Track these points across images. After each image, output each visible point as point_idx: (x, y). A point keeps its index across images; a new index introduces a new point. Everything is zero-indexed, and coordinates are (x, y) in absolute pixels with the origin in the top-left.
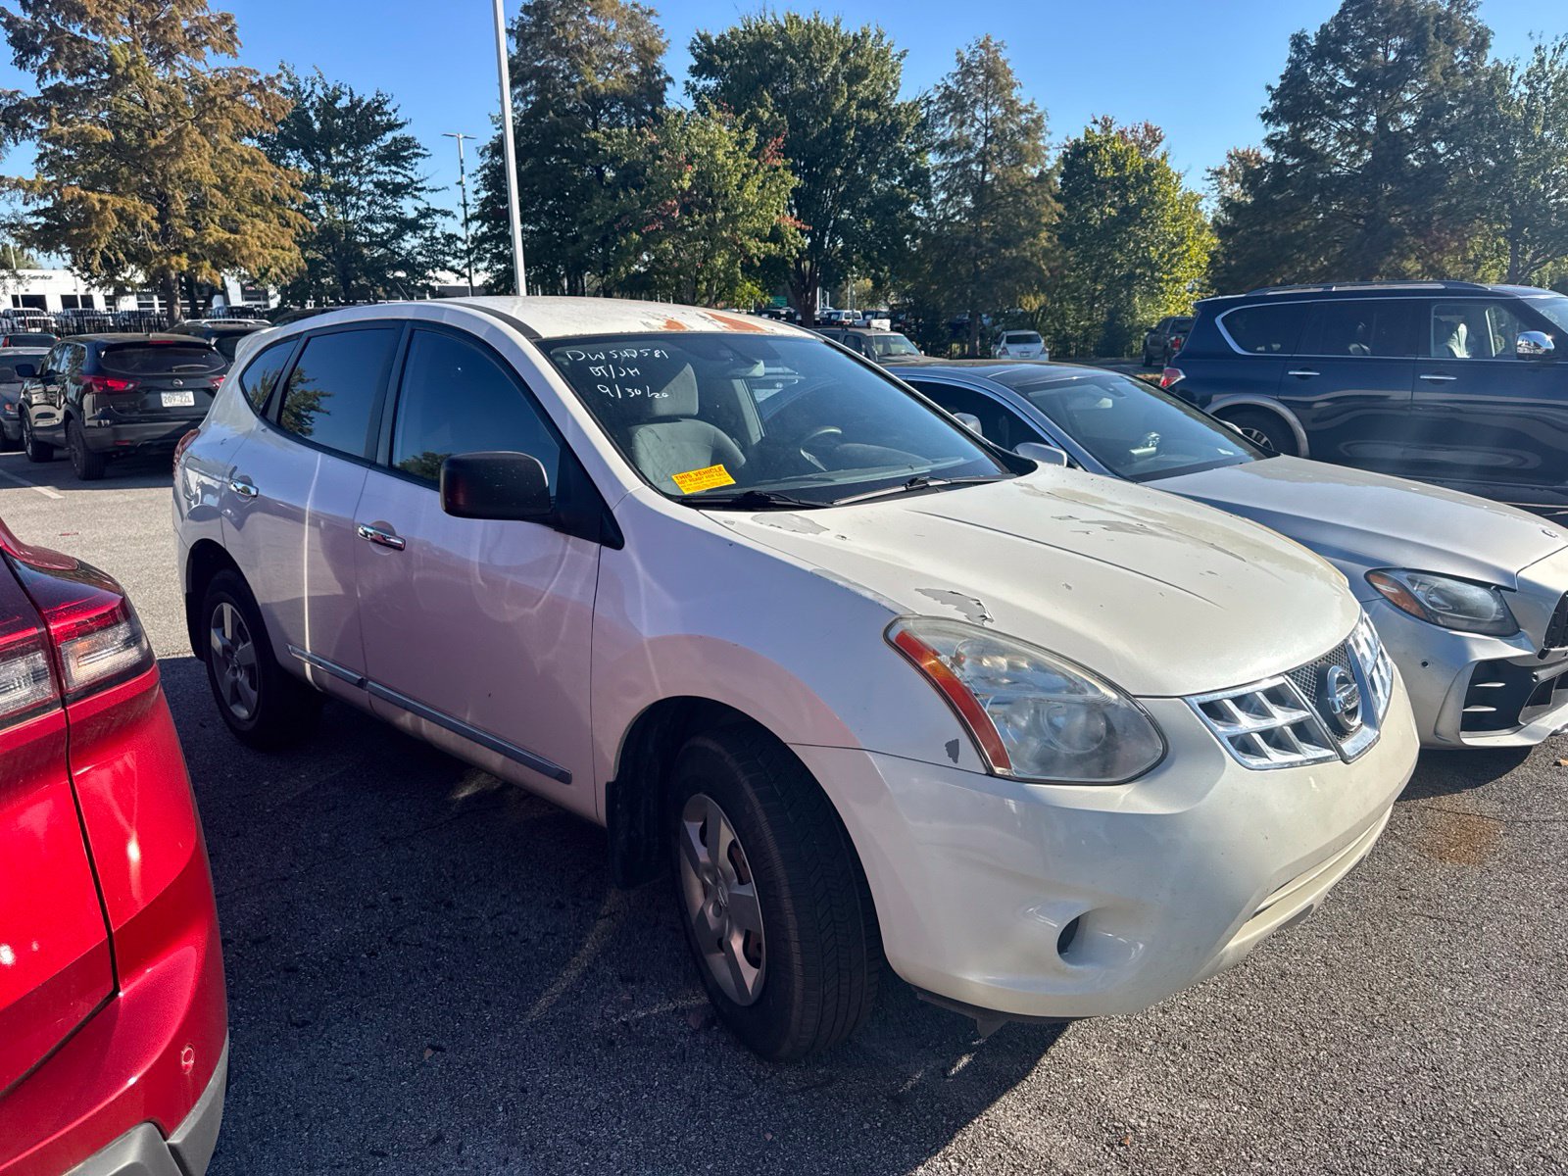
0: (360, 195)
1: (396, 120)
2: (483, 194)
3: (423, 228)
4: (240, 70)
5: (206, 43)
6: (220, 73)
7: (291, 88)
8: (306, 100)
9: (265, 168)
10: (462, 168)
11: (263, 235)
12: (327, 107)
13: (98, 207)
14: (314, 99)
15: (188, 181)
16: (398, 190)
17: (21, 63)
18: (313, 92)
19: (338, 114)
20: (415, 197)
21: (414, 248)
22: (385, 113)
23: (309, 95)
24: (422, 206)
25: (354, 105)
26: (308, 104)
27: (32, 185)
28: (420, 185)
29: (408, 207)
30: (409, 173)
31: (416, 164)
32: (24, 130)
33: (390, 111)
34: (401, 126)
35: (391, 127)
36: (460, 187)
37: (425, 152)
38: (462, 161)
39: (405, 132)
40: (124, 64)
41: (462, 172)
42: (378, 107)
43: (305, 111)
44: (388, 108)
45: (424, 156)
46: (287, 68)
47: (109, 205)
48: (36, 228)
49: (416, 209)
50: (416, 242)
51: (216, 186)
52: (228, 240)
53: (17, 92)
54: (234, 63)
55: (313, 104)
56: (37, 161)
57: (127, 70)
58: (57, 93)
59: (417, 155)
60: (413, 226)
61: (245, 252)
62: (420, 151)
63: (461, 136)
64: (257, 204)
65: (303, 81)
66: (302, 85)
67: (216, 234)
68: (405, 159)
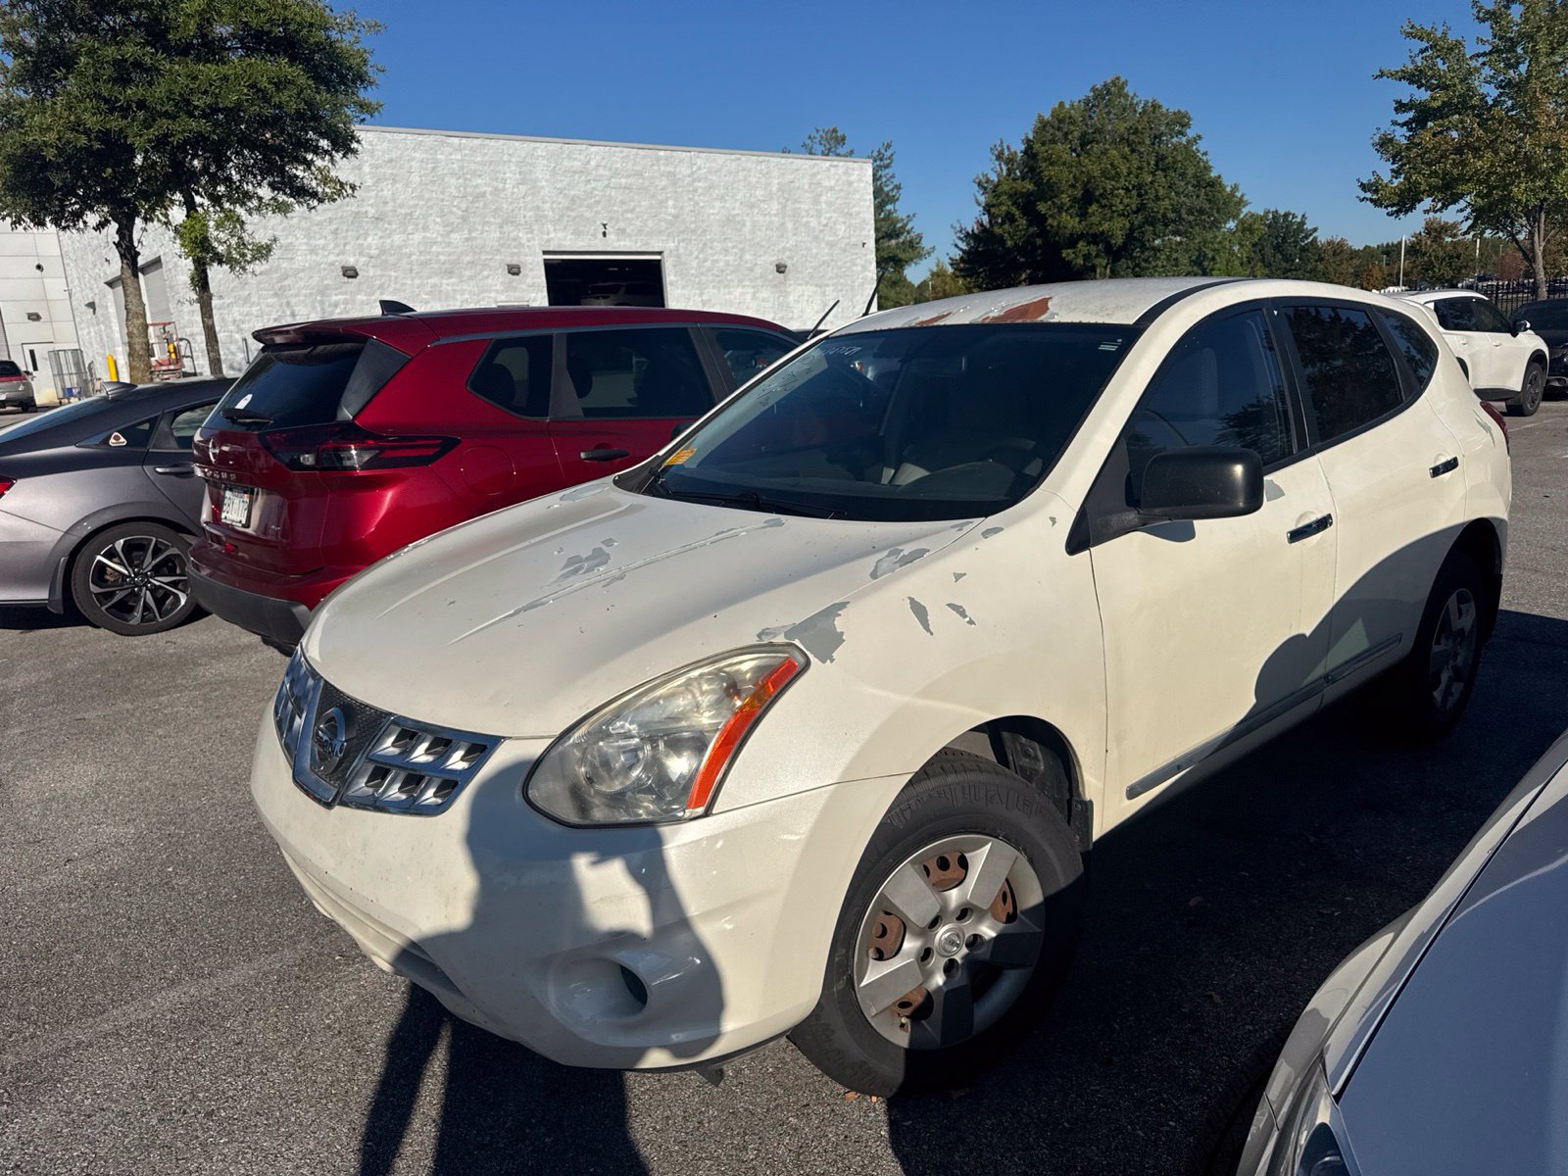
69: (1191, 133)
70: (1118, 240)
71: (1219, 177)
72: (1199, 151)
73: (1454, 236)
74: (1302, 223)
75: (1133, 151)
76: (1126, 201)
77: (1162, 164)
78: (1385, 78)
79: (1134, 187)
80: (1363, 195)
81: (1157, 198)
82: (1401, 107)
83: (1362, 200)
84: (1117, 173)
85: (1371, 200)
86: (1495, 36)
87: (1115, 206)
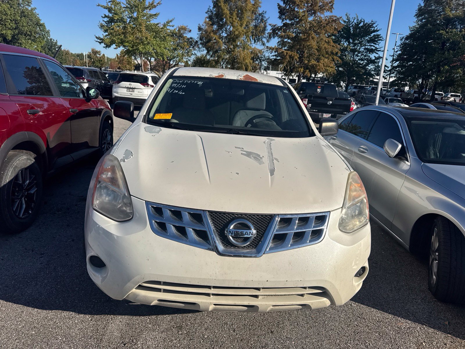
0: (359, 52)
1: (377, 29)
2: (399, 52)
3: (376, 62)
4: (332, 16)
5: (324, 9)
6: (327, 18)
7: (347, 21)
8: (351, 24)
9: (331, 44)
10: (396, 44)
11: (325, 63)
12: (357, 26)
13: (285, 54)
14: (353, 23)
15: (310, 48)
16: (372, 51)
17: (280, 18)
18: (353, 22)
19: (359, 28)
20: (376, 53)
21: (371, 69)
22: (373, 27)
23: (352, 23)
24: (377, 56)
25: (364, 25)
26: (351, 25)
27: (273, 48)
28: (379, 49)
29: (373, 56)
30: (376, 46)
31: (380, 43)
32: (277, 35)
33: (375, 26)
34: (378, 31)
35: (374, 31)
36: (393, 50)
37: (382, 39)
38: (396, 42)
39: (378, 33)
40: (301, 16)
41: (395, 46)
42: (370, 26)
43: (350, 27)
44: (374, 25)
45: (382, 40)
46: (348, 15)
47: (288, 54)
48: (273, 60)
49: (375, 57)
50: (372, 67)
51: (316, 49)
52: (315, 64)
53: (276, 25)
54: (331, 14)
55: (353, 25)
56: (278, 43)
57: (302, 18)
58: (285, 25)
59: (380, 40)
60: (373, 62)
61: (318, 67)
62: (381, 39)
63: (398, 34)
64: (327, 54)
65: (351, 18)
66: (351, 20)
67: (313, 62)
68: (377, 41)
69: (32, 6)
70: (9, 38)
71: (44, 23)
72: (36, 13)
73: (100, 55)
74: (56, 43)
75: (11, 7)
76: (11, 24)
77: (23, 14)
78: (100, 7)
79: (13, 20)
80: (97, 40)
81: (23, 26)
82: (106, 16)
83: (96, 41)
84: (6, 13)
85: (99, 42)
86: (127, 3)
87: (7, 25)
